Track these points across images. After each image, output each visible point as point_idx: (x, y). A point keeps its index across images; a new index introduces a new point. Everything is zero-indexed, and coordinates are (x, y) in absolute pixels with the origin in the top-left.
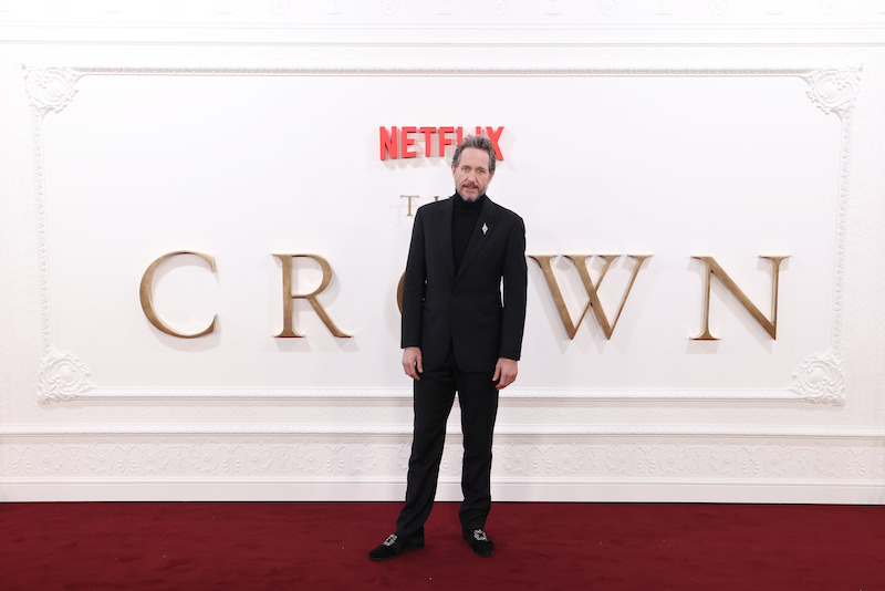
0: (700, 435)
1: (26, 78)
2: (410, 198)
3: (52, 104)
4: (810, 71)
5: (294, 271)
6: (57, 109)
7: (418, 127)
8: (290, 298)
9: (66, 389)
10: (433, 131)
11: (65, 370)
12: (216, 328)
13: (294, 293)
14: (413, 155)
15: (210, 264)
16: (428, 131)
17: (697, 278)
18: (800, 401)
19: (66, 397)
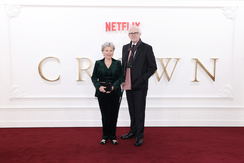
1: (6, 8)
3: (13, 15)
4: (224, 7)
5: (81, 63)
7: (116, 22)
9: (18, 96)
10: (120, 23)
11: (17, 90)
12: (60, 78)
13: (82, 69)
14: (115, 30)
15: (58, 60)
17: (193, 64)
18: (221, 98)
19: (17, 98)
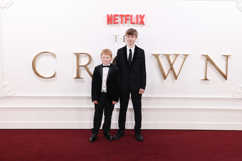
0: (204, 109)
2: (116, 36)
3: (6, 6)
5: (80, 58)
6: (7, 8)
7: (119, 15)
8: (78, 66)
9: (9, 94)
10: (123, 16)
11: (8, 88)
12: (56, 75)
13: (80, 65)
14: (117, 23)
15: (54, 55)
16: (122, 16)
17: (203, 61)
18: (234, 99)
19: (8, 96)
